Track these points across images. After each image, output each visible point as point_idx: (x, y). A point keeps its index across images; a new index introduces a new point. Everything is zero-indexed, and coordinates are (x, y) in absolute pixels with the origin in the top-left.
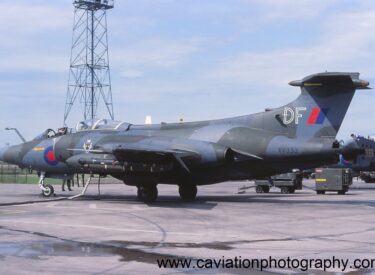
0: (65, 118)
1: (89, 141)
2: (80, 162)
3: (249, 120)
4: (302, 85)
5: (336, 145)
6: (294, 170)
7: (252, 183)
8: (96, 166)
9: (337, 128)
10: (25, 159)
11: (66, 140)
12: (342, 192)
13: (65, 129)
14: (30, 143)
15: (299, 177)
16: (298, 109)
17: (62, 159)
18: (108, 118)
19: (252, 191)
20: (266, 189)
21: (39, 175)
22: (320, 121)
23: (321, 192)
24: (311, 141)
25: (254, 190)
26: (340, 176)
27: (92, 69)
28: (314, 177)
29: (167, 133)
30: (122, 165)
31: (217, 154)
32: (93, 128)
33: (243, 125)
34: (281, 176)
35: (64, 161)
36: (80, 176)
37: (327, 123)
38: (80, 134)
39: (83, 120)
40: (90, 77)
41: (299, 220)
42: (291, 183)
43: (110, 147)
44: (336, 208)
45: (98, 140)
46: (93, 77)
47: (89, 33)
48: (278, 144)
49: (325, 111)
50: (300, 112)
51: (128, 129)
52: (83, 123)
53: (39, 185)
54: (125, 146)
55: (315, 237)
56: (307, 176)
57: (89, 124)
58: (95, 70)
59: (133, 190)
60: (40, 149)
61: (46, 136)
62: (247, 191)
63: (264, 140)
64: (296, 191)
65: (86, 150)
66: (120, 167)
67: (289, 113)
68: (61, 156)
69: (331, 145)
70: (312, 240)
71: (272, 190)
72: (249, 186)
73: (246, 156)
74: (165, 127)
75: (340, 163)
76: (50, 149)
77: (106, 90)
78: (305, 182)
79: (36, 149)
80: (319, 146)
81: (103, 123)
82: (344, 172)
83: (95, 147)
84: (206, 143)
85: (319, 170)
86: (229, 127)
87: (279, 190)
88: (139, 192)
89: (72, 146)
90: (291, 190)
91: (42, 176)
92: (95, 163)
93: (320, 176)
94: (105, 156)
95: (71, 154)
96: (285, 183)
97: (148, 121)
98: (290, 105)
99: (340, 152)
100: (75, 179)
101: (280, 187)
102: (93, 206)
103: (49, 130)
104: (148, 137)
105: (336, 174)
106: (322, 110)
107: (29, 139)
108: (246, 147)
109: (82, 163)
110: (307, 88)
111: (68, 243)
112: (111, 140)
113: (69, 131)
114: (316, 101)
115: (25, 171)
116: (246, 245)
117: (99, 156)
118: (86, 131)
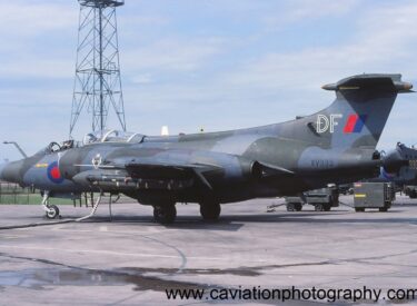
0: (71, 129)
1: (98, 156)
2: (88, 179)
3: (278, 129)
4: (337, 89)
5: (376, 156)
6: (330, 185)
7: (283, 200)
8: (106, 183)
9: (377, 137)
10: (26, 177)
11: (72, 154)
12: (384, 209)
13: (71, 142)
14: (32, 158)
15: (336, 193)
16: (333, 116)
17: (68, 176)
18: (120, 129)
19: (282, 210)
20: (298, 207)
21: (42, 194)
22: (357, 129)
23: (360, 209)
24: (347, 151)
25: (284, 208)
26: (381, 191)
27: (101, 74)
28: (352, 193)
29: (185, 145)
30: (136, 182)
31: (243, 168)
32: (103, 140)
33: (271, 135)
34: (315, 192)
35: (70, 178)
36: (88, 195)
37: (365, 131)
38: (88, 148)
39: (91, 131)
40: (98, 83)
41: (336, 241)
42: (326, 200)
43: (121, 162)
44: (377, 227)
45: (108, 154)
46: (102, 83)
47: (97, 33)
48: (311, 156)
49: (363, 118)
50: (335, 120)
51: (142, 141)
52: (91, 135)
53: (42, 206)
54: (139, 161)
55: (354, 260)
56: (344, 191)
57: (98, 136)
58: (105, 76)
59: (149, 210)
60: (43, 165)
61: (49, 151)
62: (276, 209)
63: (295, 151)
64: (332, 209)
65: (95, 165)
66: (133, 184)
67: (322, 120)
68: (66, 173)
69: (371, 157)
70: (350, 264)
71: (305, 207)
72: (280, 204)
73: (275, 170)
74: (183, 139)
75: (381, 176)
76: (54, 164)
77: (116, 97)
78: (342, 198)
79: (38, 165)
80: (356, 158)
81: (113, 135)
82: (385, 186)
83: (105, 162)
84: (230, 155)
85: (357, 185)
86: (256, 138)
87: (313, 208)
88: (155, 212)
89: (79, 161)
90: (326, 207)
91: (45, 196)
92: (106, 180)
93: (359, 191)
94: (117, 171)
95: (78, 170)
96: (320, 200)
97: (165, 132)
98: (323, 112)
99: (381, 164)
100: (83, 198)
101: (313, 204)
102: (103, 228)
103: (53, 144)
104: (164, 150)
105: (377, 189)
106: (360, 117)
107: (30, 154)
108: (275, 160)
109: (90, 180)
110: (343, 92)
111: (77, 271)
112: (123, 154)
113: (75, 144)
114: (354, 107)
115: (26, 190)
116: (276, 270)
117: (109, 172)
118: (94, 144)
